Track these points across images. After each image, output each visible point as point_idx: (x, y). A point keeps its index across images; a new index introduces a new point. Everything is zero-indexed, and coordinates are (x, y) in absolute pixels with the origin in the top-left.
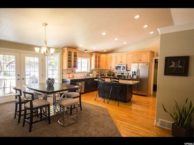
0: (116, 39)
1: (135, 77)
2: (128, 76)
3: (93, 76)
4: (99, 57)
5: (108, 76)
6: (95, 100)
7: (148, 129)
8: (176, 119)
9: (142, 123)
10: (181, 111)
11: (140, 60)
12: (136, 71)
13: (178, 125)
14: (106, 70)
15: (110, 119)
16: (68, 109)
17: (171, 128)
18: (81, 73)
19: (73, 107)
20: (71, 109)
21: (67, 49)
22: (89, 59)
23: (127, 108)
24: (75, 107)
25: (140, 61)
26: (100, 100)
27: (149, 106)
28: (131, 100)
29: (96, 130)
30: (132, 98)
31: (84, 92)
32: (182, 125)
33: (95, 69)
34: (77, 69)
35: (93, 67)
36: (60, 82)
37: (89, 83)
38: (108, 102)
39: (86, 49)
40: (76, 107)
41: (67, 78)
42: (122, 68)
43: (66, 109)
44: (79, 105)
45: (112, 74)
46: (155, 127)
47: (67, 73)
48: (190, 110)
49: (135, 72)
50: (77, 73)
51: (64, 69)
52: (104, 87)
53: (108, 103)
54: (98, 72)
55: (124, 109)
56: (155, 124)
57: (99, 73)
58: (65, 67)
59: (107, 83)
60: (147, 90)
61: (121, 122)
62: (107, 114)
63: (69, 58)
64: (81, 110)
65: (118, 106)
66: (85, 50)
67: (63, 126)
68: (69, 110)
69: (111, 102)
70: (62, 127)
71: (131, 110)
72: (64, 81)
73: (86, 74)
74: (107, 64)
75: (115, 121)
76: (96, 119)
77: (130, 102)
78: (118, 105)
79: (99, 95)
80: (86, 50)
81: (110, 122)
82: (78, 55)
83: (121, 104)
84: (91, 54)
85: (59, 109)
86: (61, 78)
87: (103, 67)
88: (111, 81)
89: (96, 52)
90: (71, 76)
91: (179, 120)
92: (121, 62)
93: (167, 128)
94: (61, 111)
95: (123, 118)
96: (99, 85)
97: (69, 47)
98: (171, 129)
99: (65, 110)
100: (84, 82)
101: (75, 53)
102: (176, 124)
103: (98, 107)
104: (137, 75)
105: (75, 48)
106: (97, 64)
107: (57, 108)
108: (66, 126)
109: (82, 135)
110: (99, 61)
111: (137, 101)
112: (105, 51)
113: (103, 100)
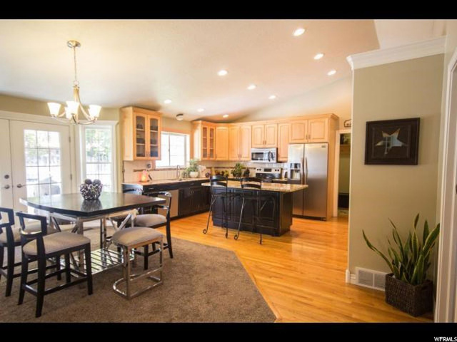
0: (252, 87)
1: (297, 176)
2: (280, 175)
3: (197, 177)
4: (212, 130)
5: (234, 175)
6: (205, 232)
7: (333, 292)
8: (395, 263)
9: (317, 279)
10: (404, 246)
11: (308, 137)
12: (299, 161)
13: (399, 277)
14: (229, 162)
15: (241, 274)
16: (138, 256)
17: (384, 286)
18: (170, 169)
19: (150, 250)
20: (147, 255)
21: (134, 111)
22: (188, 137)
23: (281, 248)
24: (156, 249)
25: (308, 139)
26: (216, 233)
27: (331, 242)
28: (289, 230)
29: (208, 303)
30: (291, 224)
31: (176, 214)
32: (407, 277)
33: (203, 161)
34: (160, 159)
35: (198, 155)
36: (116, 191)
37: (190, 193)
38: (236, 236)
39: (181, 112)
40: (158, 251)
41: (133, 182)
42: (266, 157)
43: (133, 256)
44: (165, 244)
45: (243, 171)
46: (348, 286)
47: (135, 171)
48: (424, 242)
49: (296, 165)
50: (158, 170)
51: (126, 159)
52: (225, 199)
53: (236, 238)
54: (211, 168)
55: (275, 249)
56: (347, 281)
57: (213, 169)
58: (130, 154)
59: (232, 191)
60: (326, 206)
61: (269, 280)
62: (235, 264)
63: (137, 134)
64: (172, 256)
65: (261, 243)
66: (178, 115)
67: (127, 298)
68: (142, 257)
69: (243, 236)
70: (124, 300)
71: (290, 251)
72: (126, 189)
73: (182, 172)
74: (230, 148)
75: (255, 279)
76: (208, 275)
77: (287, 234)
78: (261, 241)
79: (213, 220)
80: (182, 115)
81: (242, 282)
82: (160, 124)
83: (268, 240)
84: (193, 123)
85: (117, 256)
86: (120, 183)
87: (221, 154)
88: (242, 186)
89: (204, 120)
90: (144, 178)
91: (402, 266)
92: (265, 143)
93: (373, 287)
94: (120, 261)
95: (272, 270)
96: (214, 197)
97: (137, 107)
98: (384, 290)
99: (131, 259)
100: (177, 192)
101: (153, 121)
102: (394, 277)
103: (214, 247)
104: (301, 171)
105: (153, 108)
106: (208, 148)
107: (111, 254)
108: (132, 298)
109: (175, 316)
110: (212, 141)
111: (303, 232)
112: (226, 116)
113: (225, 233)
